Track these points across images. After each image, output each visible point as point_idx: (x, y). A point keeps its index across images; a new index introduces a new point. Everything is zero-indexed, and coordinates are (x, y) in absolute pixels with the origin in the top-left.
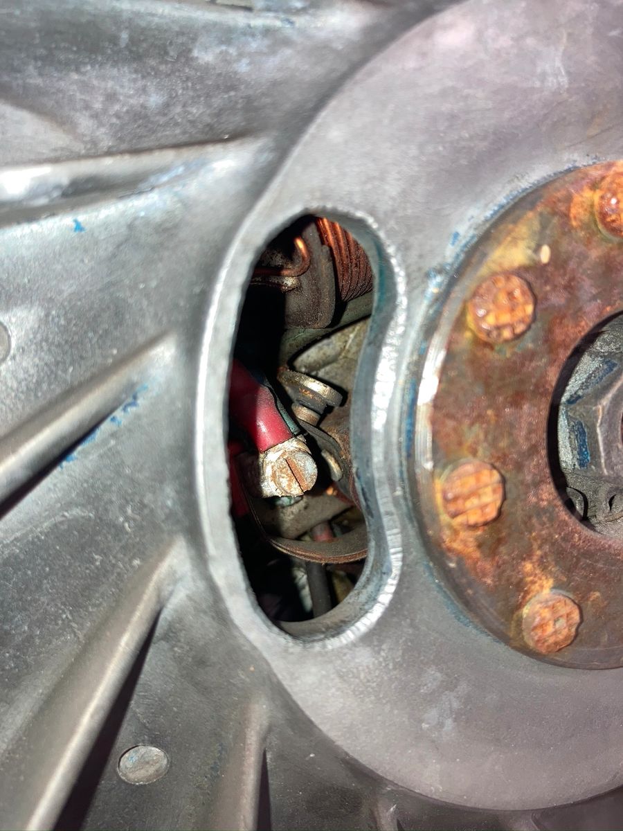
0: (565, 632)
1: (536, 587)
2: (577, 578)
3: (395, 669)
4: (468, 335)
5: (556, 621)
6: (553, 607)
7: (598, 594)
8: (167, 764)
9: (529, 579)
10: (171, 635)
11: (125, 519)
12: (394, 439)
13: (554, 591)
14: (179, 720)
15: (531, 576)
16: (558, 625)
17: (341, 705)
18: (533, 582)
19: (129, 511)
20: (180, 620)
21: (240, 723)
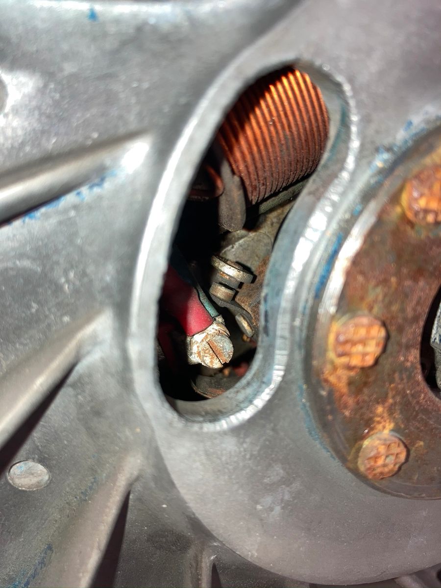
0: (391, 467)
1: (380, 427)
2: (411, 428)
3: (250, 459)
4: (398, 210)
5: (387, 456)
6: (389, 446)
7: (422, 443)
8: (48, 480)
9: (378, 419)
10: (79, 384)
11: (67, 281)
12: (308, 279)
13: (392, 433)
14: (66, 451)
15: (379, 416)
16: (388, 460)
17: (201, 477)
18: (379, 423)
19: (72, 275)
20: (90, 375)
21: (114, 467)
